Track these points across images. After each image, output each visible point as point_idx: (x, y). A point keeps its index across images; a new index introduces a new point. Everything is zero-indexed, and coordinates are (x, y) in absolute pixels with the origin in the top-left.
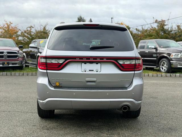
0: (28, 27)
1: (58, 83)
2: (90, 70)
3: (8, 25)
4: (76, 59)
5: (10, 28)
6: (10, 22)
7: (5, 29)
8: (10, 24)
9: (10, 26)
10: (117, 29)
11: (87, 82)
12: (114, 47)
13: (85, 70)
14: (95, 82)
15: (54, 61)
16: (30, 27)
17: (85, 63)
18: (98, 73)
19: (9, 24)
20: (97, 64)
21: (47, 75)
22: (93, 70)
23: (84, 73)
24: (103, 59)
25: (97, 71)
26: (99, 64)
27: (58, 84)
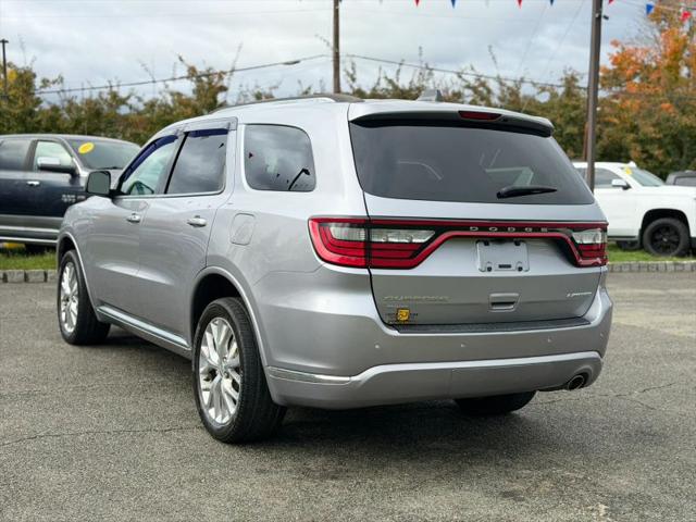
1: (404, 312)
2: (501, 266)
4: (469, 230)
11: (494, 304)
13: (489, 265)
14: (513, 303)
15: (395, 237)
17: (487, 244)
18: (522, 274)
20: (517, 244)
21: (369, 285)
22: (509, 266)
23: (487, 274)
24: (539, 230)
25: (520, 269)
27: (403, 316)
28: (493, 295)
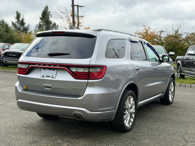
0: (159, 32)
2: (47, 76)
3: (146, 30)
4: (36, 65)
5: (149, 33)
6: (149, 27)
7: (144, 34)
8: (149, 29)
9: (148, 31)
10: (85, 36)
11: (45, 87)
12: (70, 54)
13: (43, 76)
14: (50, 88)
16: (161, 32)
17: (45, 69)
18: (53, 79)
19: (147, 28)
20: (54, 70)
21: (19, 78)
22: (49, 76)
23: (43, 78)
24: (56, 66)
26: (55, 71)
27: (25, 87)
28: (44, 84)
